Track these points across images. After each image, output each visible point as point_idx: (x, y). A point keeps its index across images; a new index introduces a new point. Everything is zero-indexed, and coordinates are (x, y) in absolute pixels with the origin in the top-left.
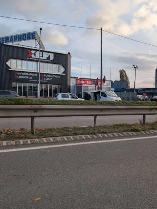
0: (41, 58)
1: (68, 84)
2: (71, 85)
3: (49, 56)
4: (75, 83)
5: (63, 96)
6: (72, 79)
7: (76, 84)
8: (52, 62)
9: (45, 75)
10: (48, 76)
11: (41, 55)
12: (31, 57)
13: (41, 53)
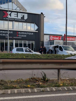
0: (16, 18)
1: (42, 40)
2: (45, 41)
3: (24, 16)
4: (48, 39)
5: (18, 50)
6: (45, 36)
7: (50, 40)
8: (26, 21)
9: (19, 33)
10: (22, 33)
11: (16, 16)
12: (7, 17)
13: (16, 13)
